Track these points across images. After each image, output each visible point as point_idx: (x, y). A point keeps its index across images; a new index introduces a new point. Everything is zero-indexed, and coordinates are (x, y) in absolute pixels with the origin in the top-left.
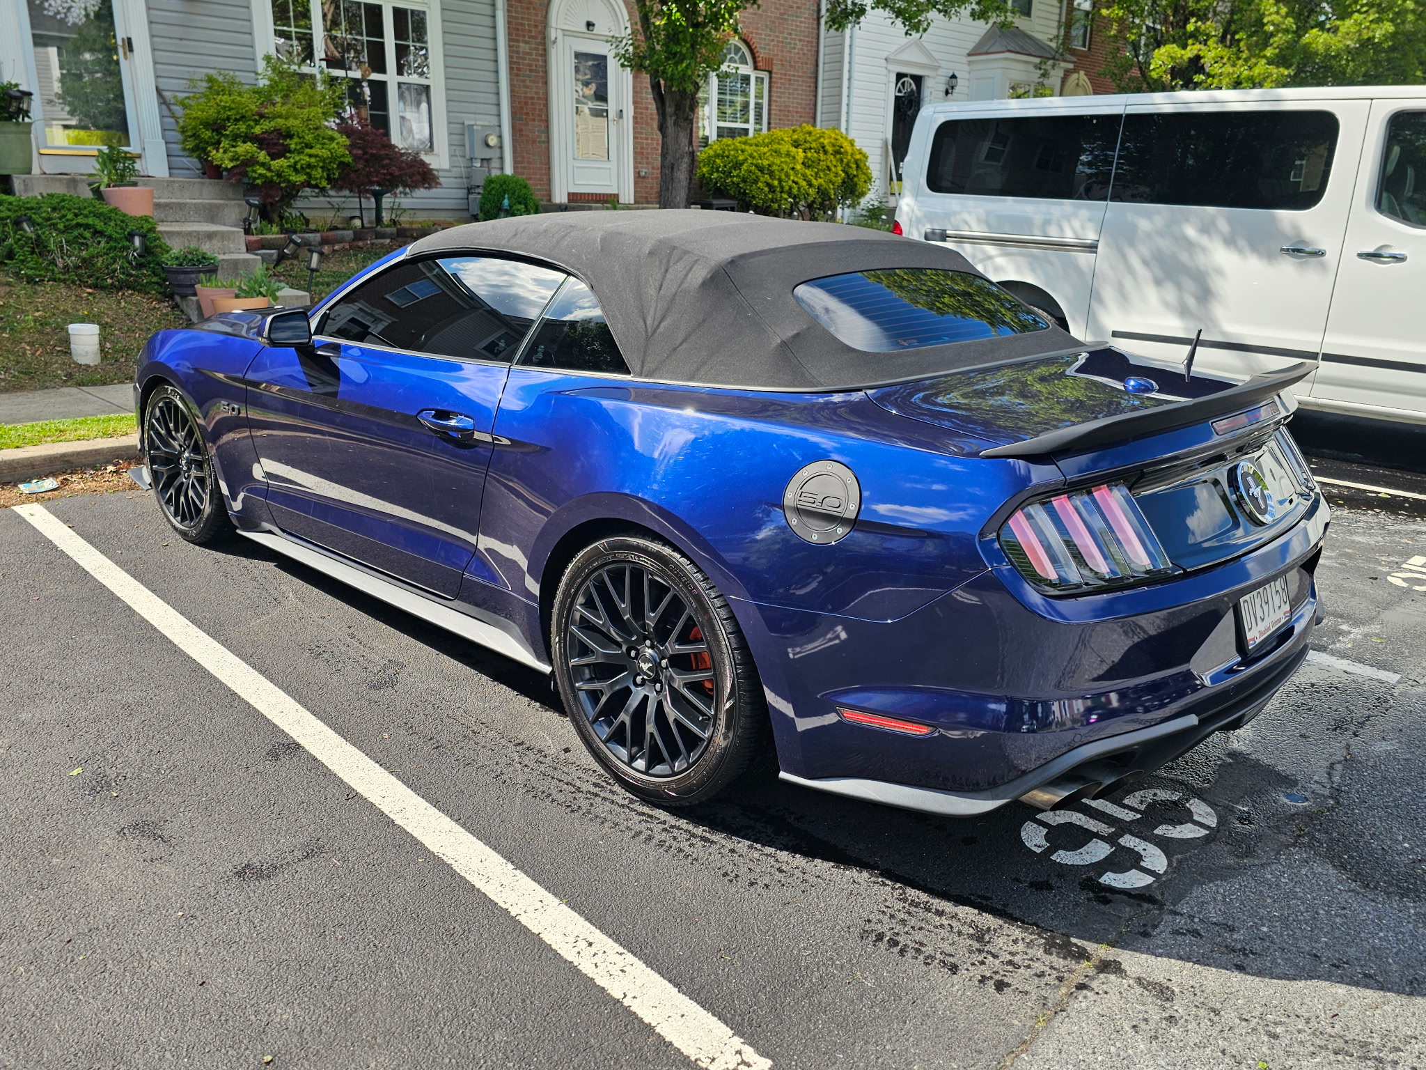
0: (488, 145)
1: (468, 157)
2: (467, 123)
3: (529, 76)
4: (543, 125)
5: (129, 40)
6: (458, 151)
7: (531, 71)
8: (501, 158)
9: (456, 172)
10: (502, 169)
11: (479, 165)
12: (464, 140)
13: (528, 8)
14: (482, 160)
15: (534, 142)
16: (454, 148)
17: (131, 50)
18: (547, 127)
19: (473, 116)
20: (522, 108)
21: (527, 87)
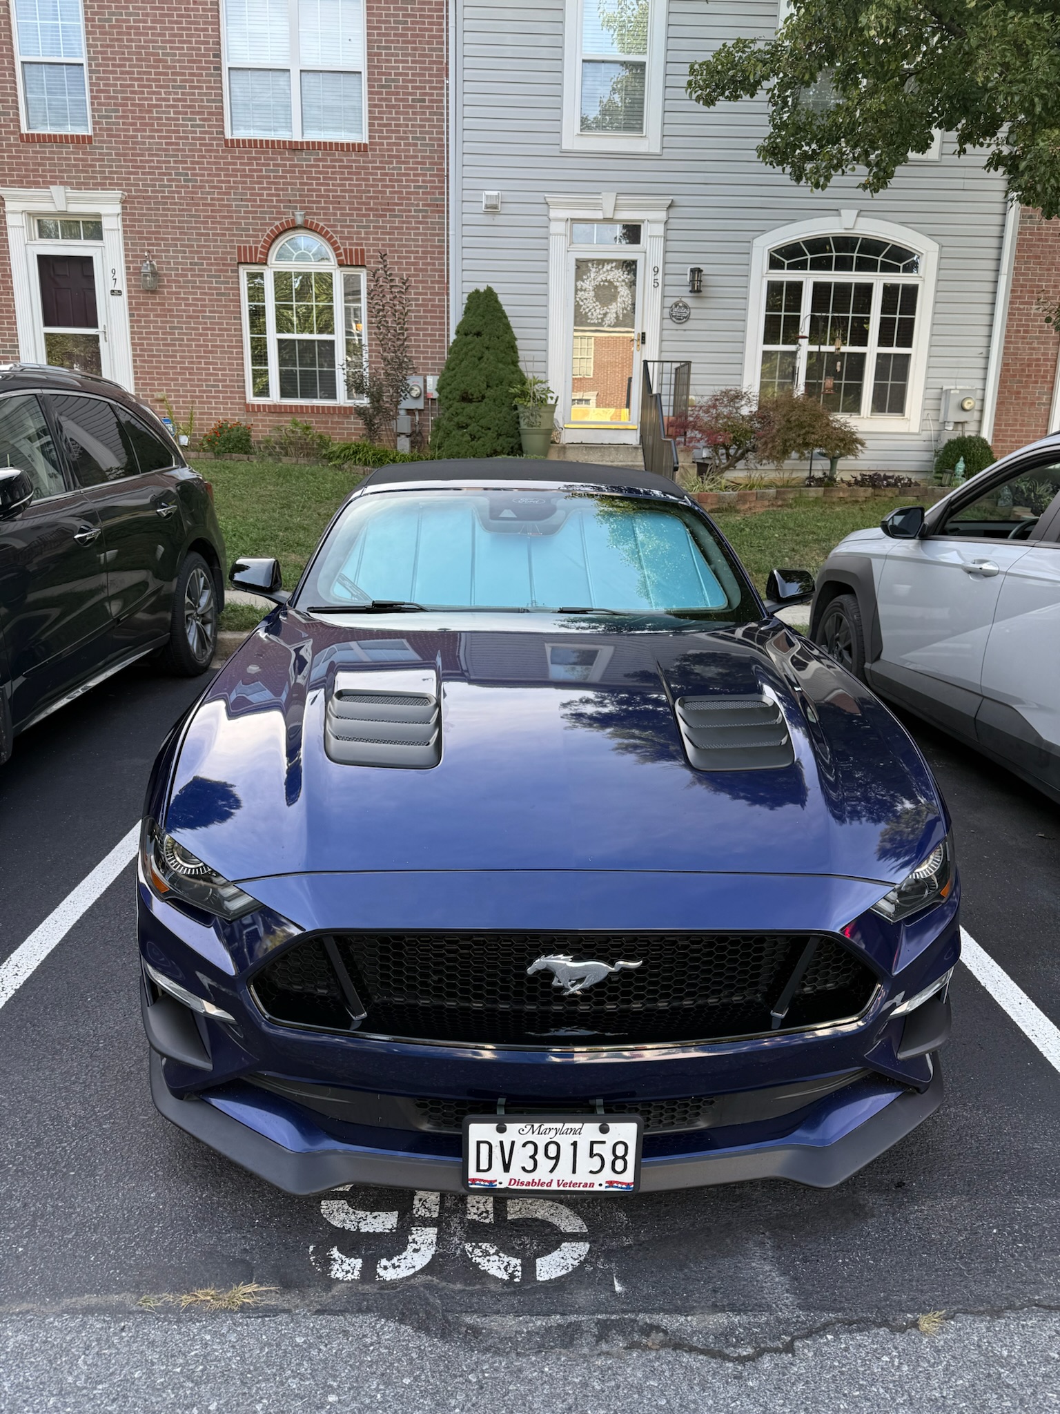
0: (964, 409)
1: (941, 420)
2: (945, 388)
3: (1037, 338)
4: (1046, 386)
5: (644, 334)
6: (932, 414)
7: (1040, 332)
8: (980, 422)
9: (925, 435)
10: (979, 431)
11: (951, 428)
12: (939, 405)
13: (1049, 270)
14: (956, 423)
15: (1033, 404)
16: (926, 412)
17: (643, 342)
18: (1052, 388)
19: (953, 380)
20: (1023, 370)
21: (1034, 349)
